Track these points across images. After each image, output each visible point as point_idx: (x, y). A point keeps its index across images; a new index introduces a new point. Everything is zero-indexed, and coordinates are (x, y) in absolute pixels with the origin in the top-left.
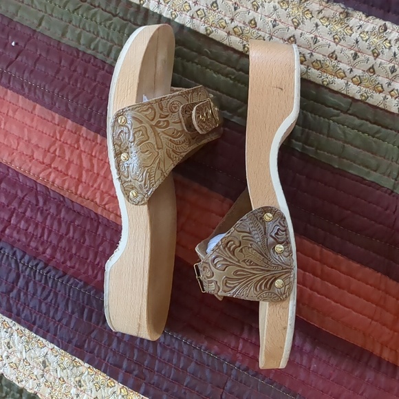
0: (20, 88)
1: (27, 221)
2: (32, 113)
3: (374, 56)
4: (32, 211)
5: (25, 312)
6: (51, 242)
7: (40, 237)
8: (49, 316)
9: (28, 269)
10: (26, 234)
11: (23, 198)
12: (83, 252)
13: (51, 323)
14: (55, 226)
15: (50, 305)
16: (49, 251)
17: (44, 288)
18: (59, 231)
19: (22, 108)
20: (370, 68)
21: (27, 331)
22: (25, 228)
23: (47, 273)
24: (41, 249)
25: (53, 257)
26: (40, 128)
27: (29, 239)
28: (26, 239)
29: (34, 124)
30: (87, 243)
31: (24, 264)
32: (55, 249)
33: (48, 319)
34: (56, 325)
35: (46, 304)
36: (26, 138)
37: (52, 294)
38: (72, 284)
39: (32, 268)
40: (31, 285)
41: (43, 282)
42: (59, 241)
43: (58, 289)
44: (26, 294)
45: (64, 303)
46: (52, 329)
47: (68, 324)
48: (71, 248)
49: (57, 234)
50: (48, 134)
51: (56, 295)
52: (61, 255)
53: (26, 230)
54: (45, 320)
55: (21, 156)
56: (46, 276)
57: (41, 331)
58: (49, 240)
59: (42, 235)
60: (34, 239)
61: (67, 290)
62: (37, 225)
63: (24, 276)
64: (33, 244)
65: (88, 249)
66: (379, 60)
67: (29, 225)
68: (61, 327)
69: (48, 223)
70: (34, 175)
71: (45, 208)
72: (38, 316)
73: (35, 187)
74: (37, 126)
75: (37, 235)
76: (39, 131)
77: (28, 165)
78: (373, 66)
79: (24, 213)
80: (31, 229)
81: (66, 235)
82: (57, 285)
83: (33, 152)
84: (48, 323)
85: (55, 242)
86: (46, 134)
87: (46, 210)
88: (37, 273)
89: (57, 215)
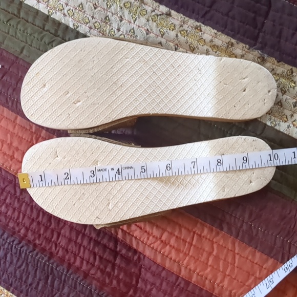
0: (5, 102)
1: (7, 206)
2: (14, 122)
3: (282, 93)
4: (11, 198)
5: (4, 276)
6: (25, 224)
7: (17, 220)
8: (22, 281)
9: (7, 244)
10: (6, 216)
11: (4, 189)
12: (48, 234)
13: (24, 287)
14: (28, 212)
15: (23, 273)
16: (23, 231)
17: (18, 259)
18: (31, 216)
19: (7, 118)
20: (279, 102)
21: (6, 291)
22: (5, 212)
23: (21, 248)
24: (17, 229)
25: (25, 235)
26: (20, 134)
27: (7, 221)
28: (6, 220)
29: (16, 131)
30: (53, 226)
31: (4, 240)
32: (27, 229)
33: (21, 284)
34: (27, 288)
35: (20, 271)
36: (9, 142)
37: (24, 264)
38: (39, 258)
39: (9, 243)
40: (9, 256)
41: (18, 254)
42: (31, 224)
43: (29, 261)
44: (5, 262)
45: (33, 272)
46: (25, 291)
47: (36, 288)
48: (39, 230)
49: (29, 218)
50: (26, 139)
51: (27, 265)
52: (32, 235)
53: (7, 213)
54: (19, 283)
55: (4, 155)
56: (20, 250)
57: (16, 292)
58: (23, 222)
59: (18, 218)
60: (11, 220)
61: (36, 262)
62: (14, 209)
63: (4, 249)
64: (11, 225)
65: (53, 231)
66: (285, 97)
67: (8, 210)
68: (32, 289)
69: (23, 209)
70: (14, 170)
71: (21, 197)
72: (14, 280)
73: (14, 180)
74: (18, 133)
75: (14, 218)
76: (19, 137)
77: (9, 163)
78: (281, 101)
79: (5, 200)
80: (9, 213)
81: (37, 219)
82: (28, 258)
83: (13, 152)
84: (21, 286)
85: (27, 224)
86: (25, 139)
87: (22, 199)
88: (13, 248)
89: (30, 203)
